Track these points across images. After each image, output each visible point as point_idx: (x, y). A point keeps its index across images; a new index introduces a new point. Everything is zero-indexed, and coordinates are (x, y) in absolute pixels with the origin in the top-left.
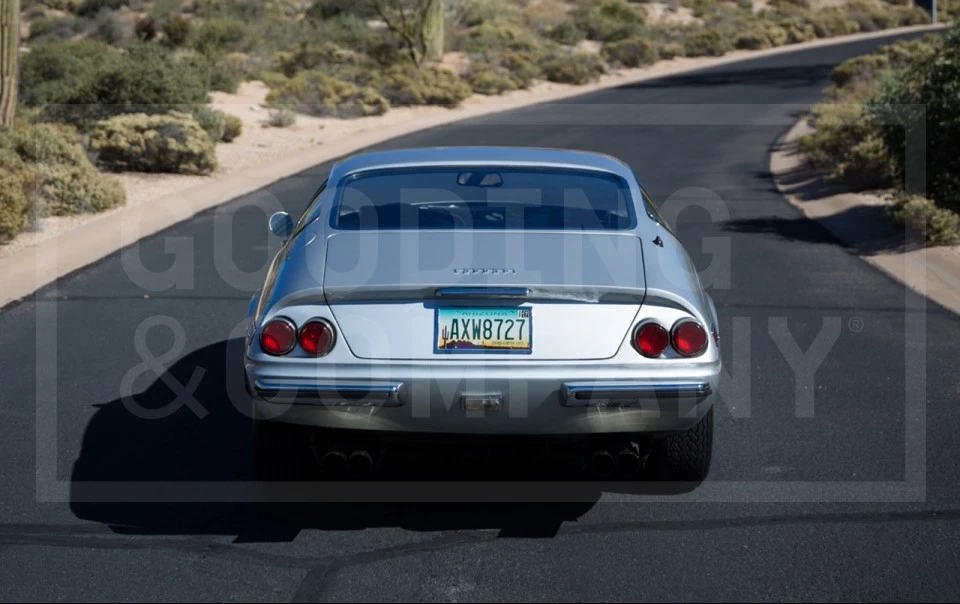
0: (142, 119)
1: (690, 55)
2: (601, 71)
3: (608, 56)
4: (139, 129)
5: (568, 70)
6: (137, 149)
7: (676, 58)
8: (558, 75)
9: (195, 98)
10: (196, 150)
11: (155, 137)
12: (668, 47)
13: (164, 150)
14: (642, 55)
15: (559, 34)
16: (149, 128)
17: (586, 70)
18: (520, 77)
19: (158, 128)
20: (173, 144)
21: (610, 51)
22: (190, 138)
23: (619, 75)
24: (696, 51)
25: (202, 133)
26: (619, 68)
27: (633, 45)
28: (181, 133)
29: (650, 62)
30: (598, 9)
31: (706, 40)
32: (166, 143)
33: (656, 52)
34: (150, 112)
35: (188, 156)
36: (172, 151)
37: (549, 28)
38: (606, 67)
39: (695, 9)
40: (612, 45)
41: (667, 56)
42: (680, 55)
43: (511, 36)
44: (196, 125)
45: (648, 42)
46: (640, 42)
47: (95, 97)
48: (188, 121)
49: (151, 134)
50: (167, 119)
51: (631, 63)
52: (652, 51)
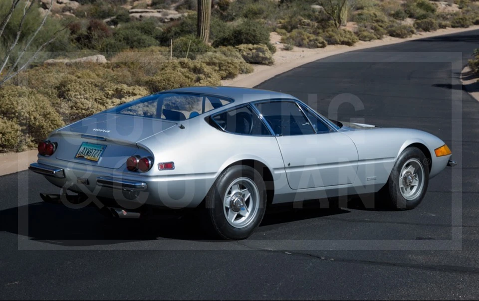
0: (250, 46)
1: (453, 27)
2: (413, 32)
3: (416, 26)
4: (250, 50)
5: (399, 32)
6: (249, 56)
7: (447, 28)
8: (395, 34)
9: (265, 39)
10: (268, 57)
11: (256, 52)
12: (444, 23)
13: (258, 56)
14: (431, 26)
15: (397, 15)
16: (253, 49)
17: (406, 32)
18: (379, 34)
19: (256, 49)
20: (261, 54)
21: (418, 24)
22: (266, 53)
23: (421, 34)
24: (456, 25)
25: (269, 51)
26: (421, 31)
27: (428, 22)
28: (264, 51)
29: (435, 29)
30: (415, 4)
31: (461, 20)
32: (259, 54)
33: (437, 25)
34: (253, 44)
35: (266, 59)
36: (260, 57)
37: (393, 12)
38: (415, 31)
39: (460, 5)
40: (419, 21)
41: (444, 27)
42: (449, 27)
43: (376, 16)
44: (268, 48)
45: (434, 21)
46: (430, 21)
47: (233, 38)
48: (265, 47)
49: (254, 51)
50: (259, 46)
51: (426, 30)
52: (435, 25)
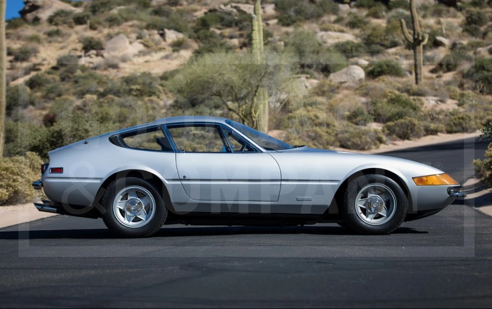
1: (450, 132)
2: (381, 141)
3: (387, 132)
5: (357, 140)
7: (439, 134)
8: (349, 143)
12: (433, 126)
14: (412, 130)
15: (354, 117)
17: (369, 140)
18: (321, 144)
21: (389, 128)
23: (394, 144)
24: (454, 128)
26: (395, 140)
27: (405, 123)
29: (418, 136)
30: (385, 100)
31: (461, 121)
33: (422, 128)
37: (347, 113)
38: (384, 138)
39: (459, 100)
40: (390, 123)
41: (434, 132)
42: (441, 132)
43: (317, 117)
45: (416, 122)
46: (410, 121)
51: (404, 137)
52: (419, 128)
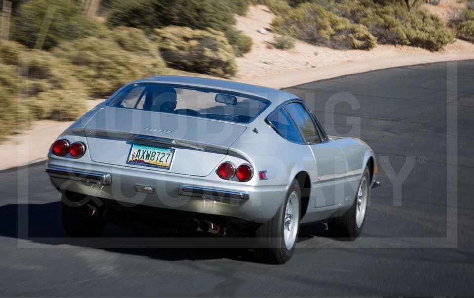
0: (187, 31)
4: (186, 39)
6: (182, 52)
9: (224, 20)
11: (197, 46)
13: (201, 56)
16: (193, 39)
19: (198, 39)
20: (209, 53)
22: (221, 50)
25: (228, 47)
28: (215, 45)
32: (203, 51)
34: (194, 27)
35: (218, 63)
36: (206, 57)
44: (225, 40)
47: (152, 10)
48: (220, 37)
49: (194, 43)
50: (206, 33)
